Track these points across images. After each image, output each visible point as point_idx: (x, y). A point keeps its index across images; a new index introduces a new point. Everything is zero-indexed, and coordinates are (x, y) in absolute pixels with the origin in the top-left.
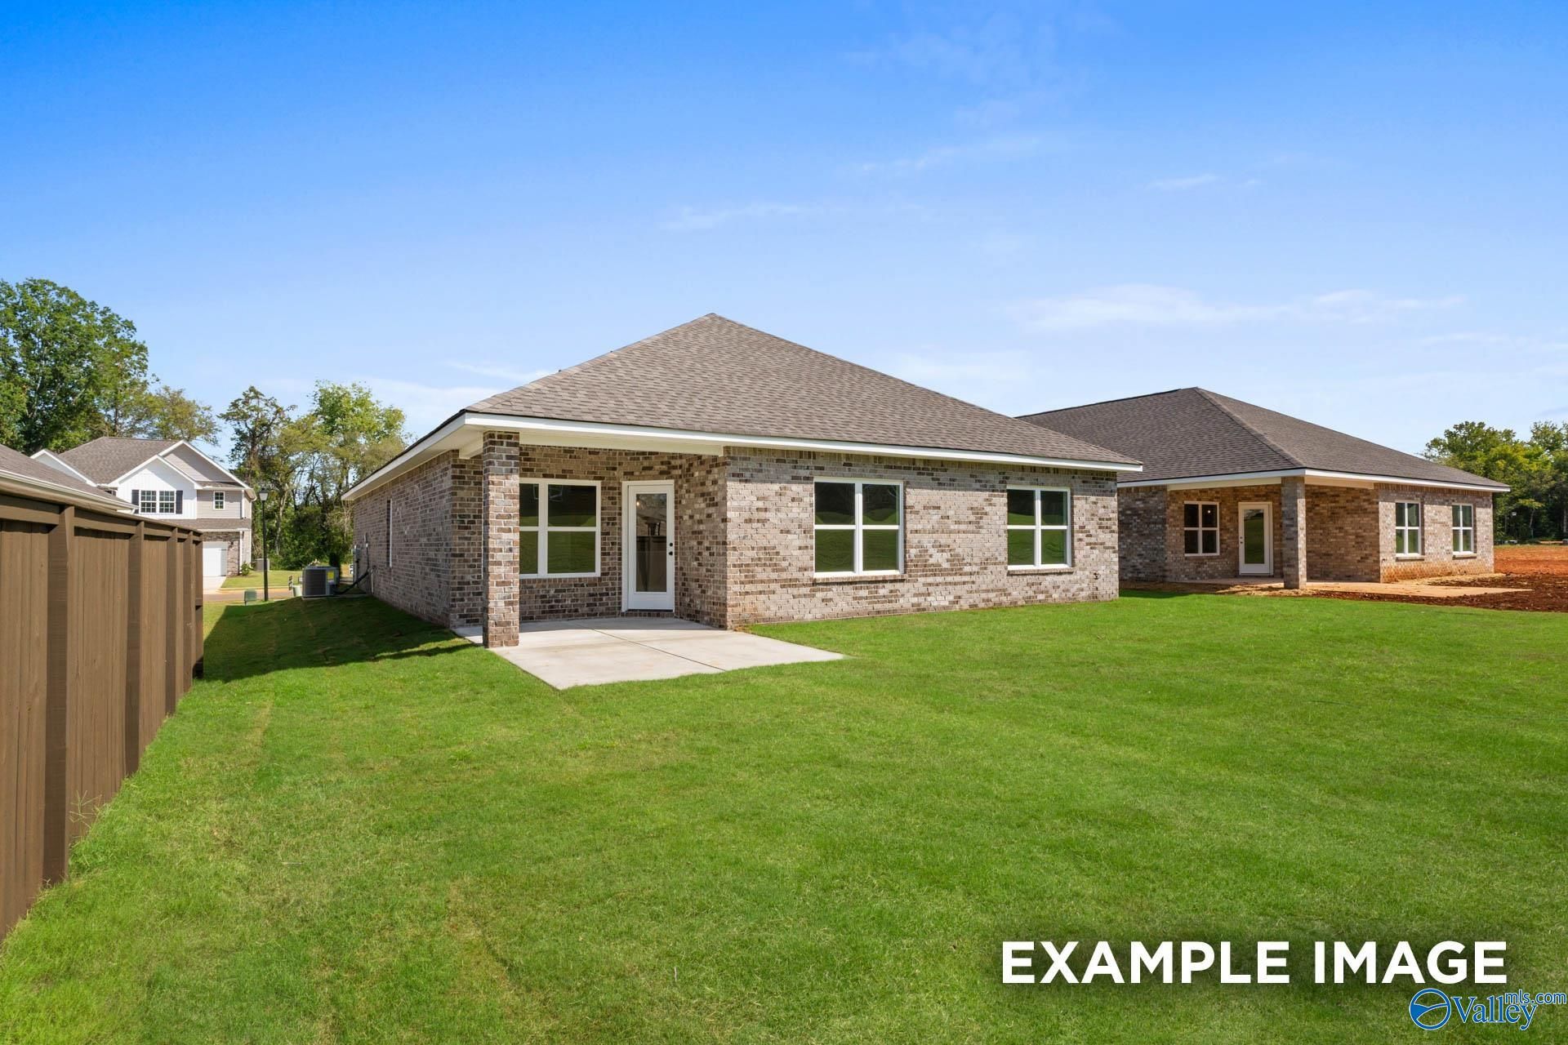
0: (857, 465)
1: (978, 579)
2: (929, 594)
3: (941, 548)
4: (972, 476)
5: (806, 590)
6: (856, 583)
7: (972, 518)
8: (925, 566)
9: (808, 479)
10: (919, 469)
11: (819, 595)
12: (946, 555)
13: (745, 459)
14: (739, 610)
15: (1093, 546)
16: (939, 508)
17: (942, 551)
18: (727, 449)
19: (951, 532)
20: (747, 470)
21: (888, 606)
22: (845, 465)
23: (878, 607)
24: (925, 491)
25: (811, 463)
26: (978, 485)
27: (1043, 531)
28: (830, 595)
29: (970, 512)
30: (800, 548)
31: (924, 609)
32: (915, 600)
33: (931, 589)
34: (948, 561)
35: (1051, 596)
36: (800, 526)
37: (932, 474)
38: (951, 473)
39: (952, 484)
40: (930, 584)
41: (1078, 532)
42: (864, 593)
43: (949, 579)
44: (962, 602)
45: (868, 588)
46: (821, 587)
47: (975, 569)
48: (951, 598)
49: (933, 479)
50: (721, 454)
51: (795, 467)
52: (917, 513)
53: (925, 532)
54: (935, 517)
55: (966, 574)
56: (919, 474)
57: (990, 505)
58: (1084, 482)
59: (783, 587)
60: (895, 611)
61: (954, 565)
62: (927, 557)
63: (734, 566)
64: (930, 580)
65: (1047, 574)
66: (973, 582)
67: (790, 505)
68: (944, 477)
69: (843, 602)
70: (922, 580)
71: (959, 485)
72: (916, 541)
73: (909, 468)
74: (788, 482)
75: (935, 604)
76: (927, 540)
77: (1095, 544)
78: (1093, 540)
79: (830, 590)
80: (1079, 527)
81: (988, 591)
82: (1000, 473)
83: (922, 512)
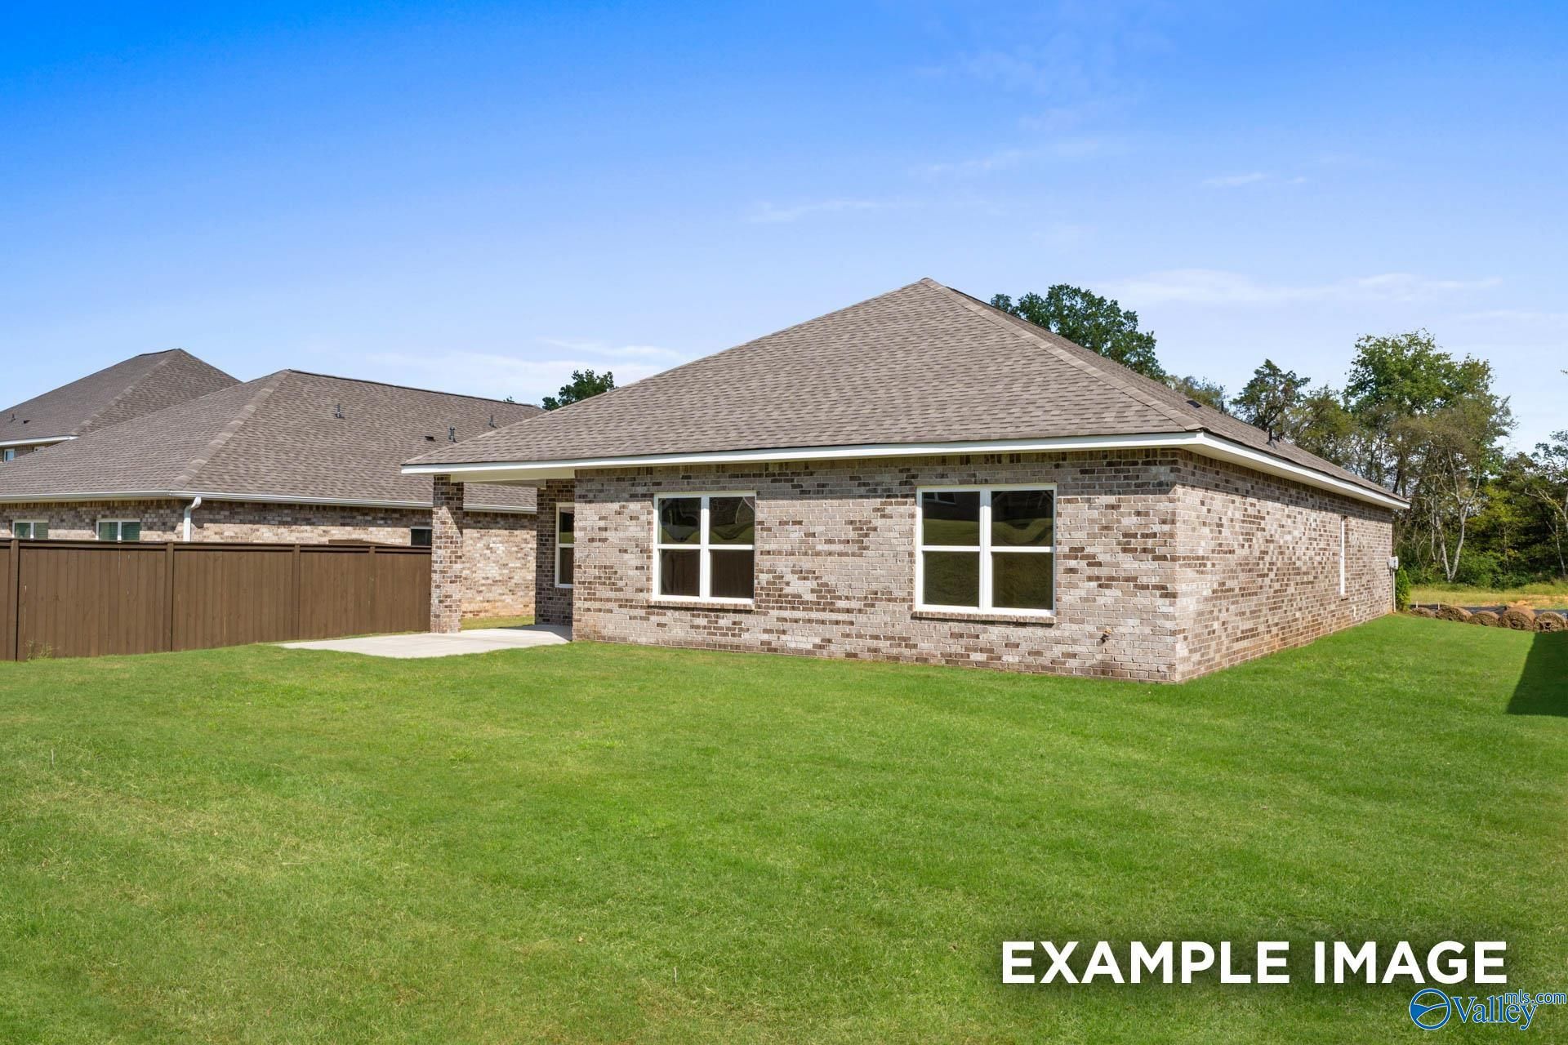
0: (697, 477)
1: (861, 619)
2: (784, 632)
3: (803, 575)
4: (852, 478)
5: (642, 612)
6: (693, 609)
7: (853, 535)
8: (780, 596)
9: (648, 496)
10: (774, 475)
11: (654, 618)
12: (811, 584)
13: (589, 480)
14: (582, 624)
15: (1105, 583)
16: (800, 523)
17: (805, 578)
18: (577, 471)
19: (818, 554)
20: (590, 491)
21: (730, 639)
22: (683, 478)
23: (718, 639)
24: (781, 502)
25: (648, 479)
26: (863, 490)
27: (994, 555)
28: (662, 620)
29: (851, 527)
30: (637, 568)
31: (775, 650)
32: (766, 637)
33: (787, 625)
34: (813, 591)
35: (999, 658)
36: (637, 546)
37: (792, 480)
38: (819, 478)
39: (822, 491)
40: (785, 620)
41: (1066, 557)
42: (702, 621)
43: (814, 615)
44: (833, 647)
45: (706, 616)
46: (656, 610)
47: (854, 604)
48: (818, 641)
49: (794, 487)
50: (573, 476)
51: (633, 485)
52: (769, 529)
53: (780, 553)
54: (796, 534)
55: (839, 611)
56: (774, 481)
57: (883, 516)
58: (1083, 472)
59: (620, 606)
60: (738, 647)
61: (823, 597)
62: (783, 586)
63: (579, 583)
64: (787, 614)
65: (992, 623)
66: (852, 623)
67: (628, 523)
68: (807, 482)
69: (678, 629)
70: (775, 613)
71: (831, 492)
72: (768, 564)
73: (760, 475)
74: (627, 501)
75: (793, 645)
76: (783, 565)
77: (1112, 579)
78: (1103, 572)
79: (665, 615)
80: (1071, 549)
81: (877, 638)
82: (901, 471)
83: (775, 528)
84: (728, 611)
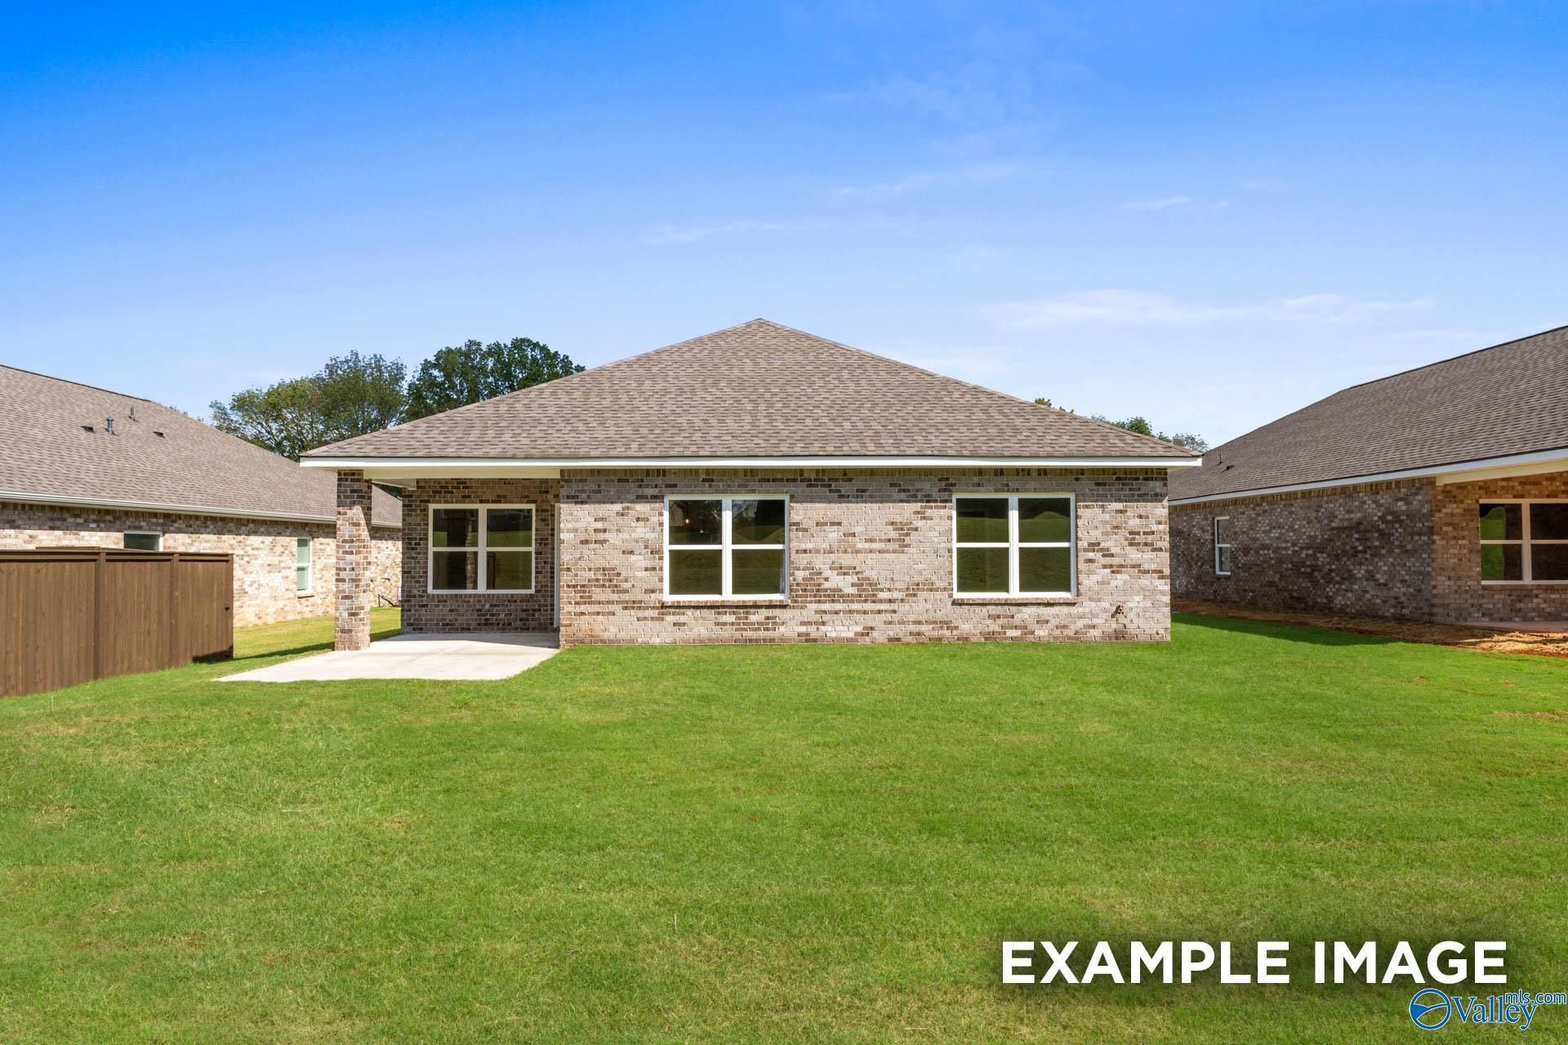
0: (722, 480)
1: (903, 608)
2: (823, 623)
3: (843, 571)
4: (891, 485)
5: (655, 613)
6: (718, 607)
7: (893, 534)
8: (818, 591)
9: (658, 498)
10: (810, 480)
11: (670, 619)
12: (850, 579)
13: (581, 481)
14: (573, 629)
15: (1116, 570)
16: (839, 524)
17: (845, 574)
18: (562, 471)
19: (858, 552)
20: (583, 491)
21: (762, 634)
22: (704, 480)
23: (749, 634)
24: (817, 505)
25: (660, 480)
26: (903, 495)
27: (1021, 550)
28: (683, 619)
29: (891, 528)
30: (646, 569)
31: (815, 640)
32: (803, 629)
33: (826, 617)
34: (853, 585)
35: (1033, 633)
36: (646, 547)
37: (830, 486)
38: (858, 484)
39: (861, 496)
40: (825, 612)
41: (1085, 550)
42: (729, 618)
43: (855, 606)
44: (875, 634)
45: (734, 613)
46: (672, 610)
47: (896, 595)
48: (859, 629)
49: (831, 491)
50: (558, 476)
51: (640, 486)
52: (806, 530)
53: (818, 551)
54: (834, 534)
55: (881, 601)
56: (810, 486)
57: (924, 518)
58: (1098, 484)
59: (625, 608)
60: (772, 640)
61: (864, 590)
62: (822, 581)
63: (568, 586)
64: (827, 606)
65: (1025, 605)
66: (894, 612)
67: (634, 525)
68: (845, 488)
69: (700, 627)
70: (814, 606)
71: (871, 497)
72: (805, 562)
73: (795, 480)
74: (632, 502)
75: (834, 635)
76: (821, 562)
77: (1122, 566)
78: (1115, 561)
79: (684, 614)
80: (1090, 544)
81: (919, 623)
82: (940, 480)
83: (813, 529)
84: (760, 607)
